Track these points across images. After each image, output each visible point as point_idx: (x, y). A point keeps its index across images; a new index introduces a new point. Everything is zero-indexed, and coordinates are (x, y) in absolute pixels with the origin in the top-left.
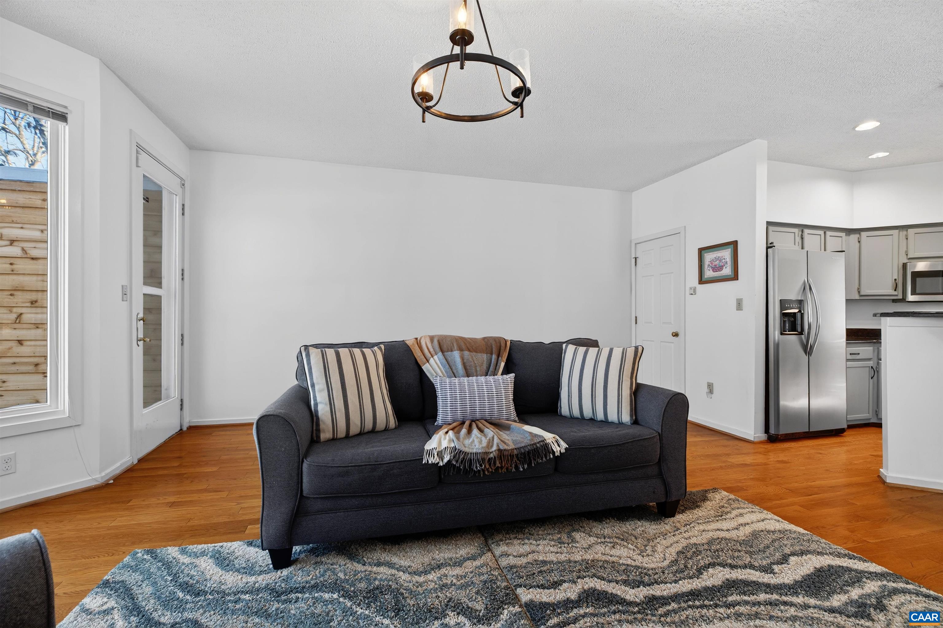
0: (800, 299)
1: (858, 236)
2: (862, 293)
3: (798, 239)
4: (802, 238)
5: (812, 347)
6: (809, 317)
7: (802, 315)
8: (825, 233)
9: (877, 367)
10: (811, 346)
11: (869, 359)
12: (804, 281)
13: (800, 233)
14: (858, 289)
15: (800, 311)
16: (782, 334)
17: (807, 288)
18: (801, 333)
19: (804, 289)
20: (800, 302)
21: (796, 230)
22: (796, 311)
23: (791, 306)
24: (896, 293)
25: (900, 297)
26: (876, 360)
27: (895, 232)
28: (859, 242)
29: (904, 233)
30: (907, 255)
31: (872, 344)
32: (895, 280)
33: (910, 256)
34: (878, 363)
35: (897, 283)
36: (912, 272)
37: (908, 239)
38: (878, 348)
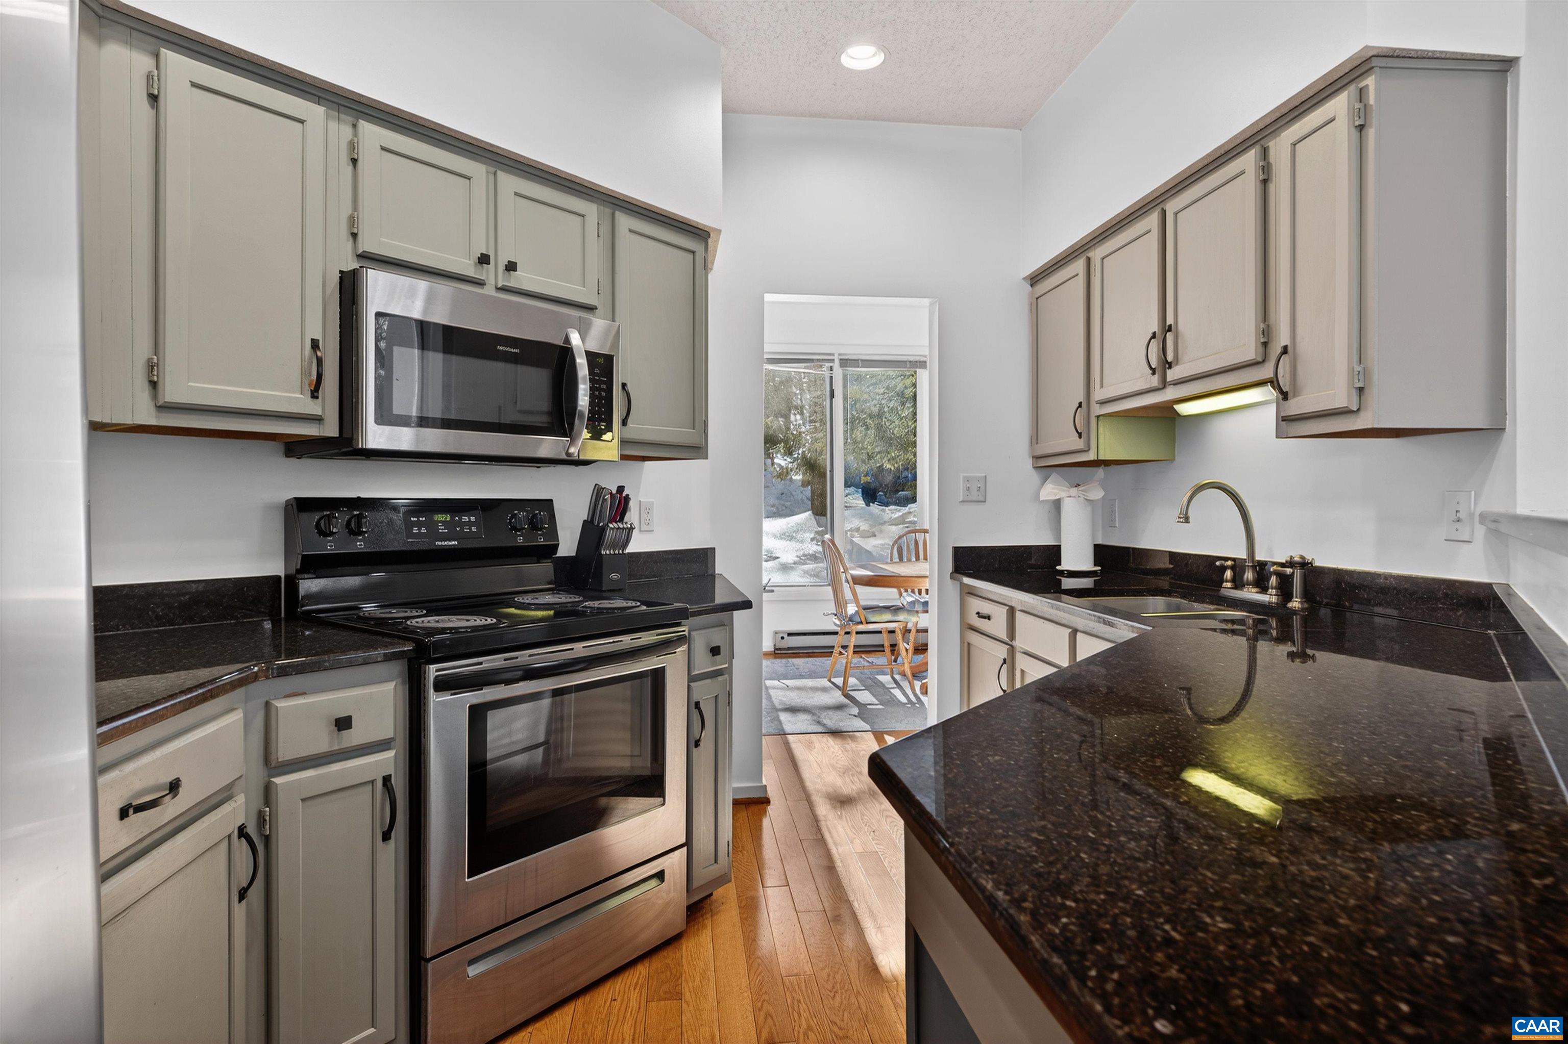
1: (147, 61)
2: (172, 393)
9: (262, 819)
11: (228, 792)
14: (151, 366)
24: (313, 408)
25: (331, 430)
26: (257, 773)
27: (314, 112)
28: (154, 99)
29: (340, 131)
30: (354, 236)
31: (240, 692)
32: (315, 345)
33: (367, 245)
34: (268, 793)
35: (320, 362)
36: (379, 315)
37: (360, 163)
38: (267, 705)
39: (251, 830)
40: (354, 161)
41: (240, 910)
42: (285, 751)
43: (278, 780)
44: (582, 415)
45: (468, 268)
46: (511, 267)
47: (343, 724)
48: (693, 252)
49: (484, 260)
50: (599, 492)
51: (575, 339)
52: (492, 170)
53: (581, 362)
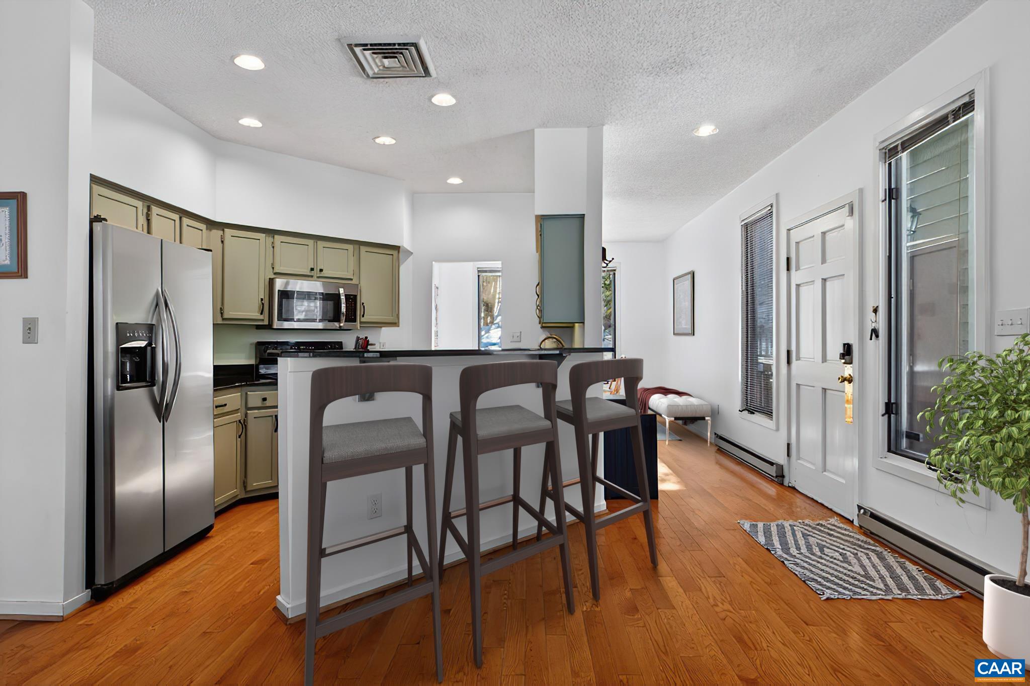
0: (149, 323)
1: (221, 233)
2: (225, 316)
3: (142, 220)
4: (148, 221)
5: (169, 406)
6: (165, 352)
7: (154, 350)
8: (180, 218)
9: (245, 419)
10: (167, 404)
11: (236, 411)
12: (158, 290)
13: (145, 211)
14: (221, 309)
15: (150, 344)
16: (119, 388)
17: (161, 303)
18: (153, 383)
19: (157, 305)
20: (151, 330)
21: (139, 204)
22: (142, 344)
23: (136, 335)
24: (261, 317)
25: (266, 323)
26: (243, 410)
27: (261, 236)
28: (222, 242)
29: (270, 240)
30: (273, 268)
31: (240, 389)
32: (262, 299)
33: (276, 270)
34: (246, 415)
35: (263, 304)
36: (279, 290)
37: (275, 248)
38: (246, 394)
39: (242, 421)
40: (273, 247)
41: (239, 439)
42: (250, 405)
43: (248, 412)
44: (343, 313)
45: (308, 272)
46: (321, 270)
47: (264, 399)
48: (392, 255)
49: (312, 269)
50: (358, 339)
51: (342, 291)
52: (315, 241)
53: (343, 298)
